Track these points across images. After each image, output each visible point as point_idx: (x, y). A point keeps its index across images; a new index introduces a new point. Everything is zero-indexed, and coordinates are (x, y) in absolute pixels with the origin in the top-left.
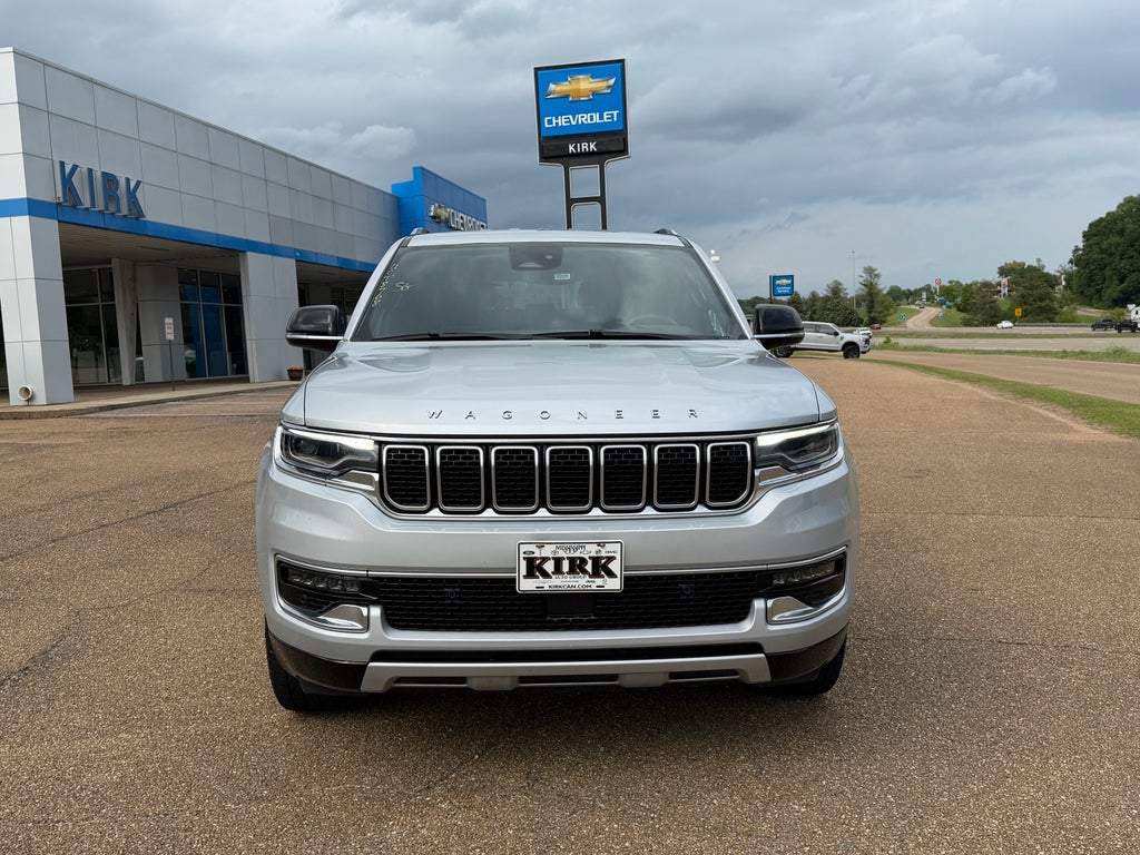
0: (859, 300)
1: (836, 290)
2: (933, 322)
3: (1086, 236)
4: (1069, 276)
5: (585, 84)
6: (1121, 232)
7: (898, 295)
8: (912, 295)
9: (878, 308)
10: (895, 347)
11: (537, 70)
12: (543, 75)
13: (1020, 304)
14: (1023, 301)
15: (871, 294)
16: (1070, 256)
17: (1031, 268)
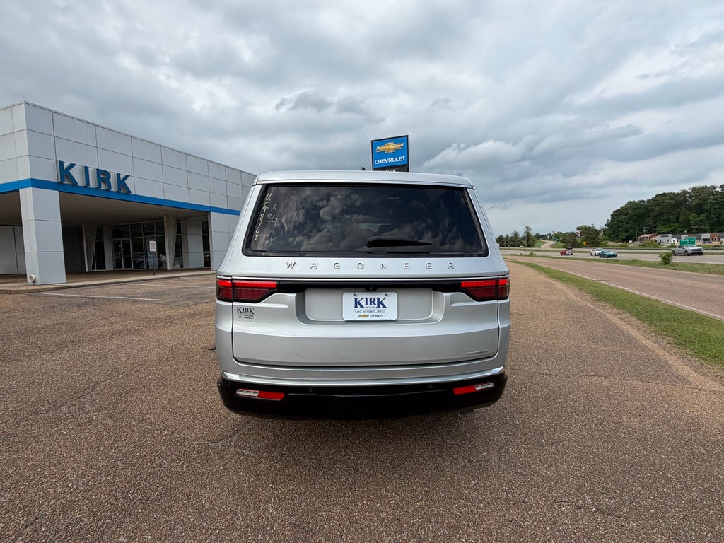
0: (524, 238)
1: (516, 235)
2: (551, 246)
3: (612, 215)
4: (605, 231)
5: (392, 146)
6: (626, 214)
7: (538, 236)
8: (544, 237)
9: (530, 241)
10: (534, 256)
11: (372, 141)
12: (375, 143)
13: (585, 241)
14: (586, 239)
15: (528, 236)
16: (605, 223)
17: (589, 228)
